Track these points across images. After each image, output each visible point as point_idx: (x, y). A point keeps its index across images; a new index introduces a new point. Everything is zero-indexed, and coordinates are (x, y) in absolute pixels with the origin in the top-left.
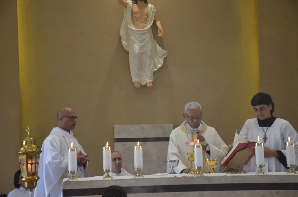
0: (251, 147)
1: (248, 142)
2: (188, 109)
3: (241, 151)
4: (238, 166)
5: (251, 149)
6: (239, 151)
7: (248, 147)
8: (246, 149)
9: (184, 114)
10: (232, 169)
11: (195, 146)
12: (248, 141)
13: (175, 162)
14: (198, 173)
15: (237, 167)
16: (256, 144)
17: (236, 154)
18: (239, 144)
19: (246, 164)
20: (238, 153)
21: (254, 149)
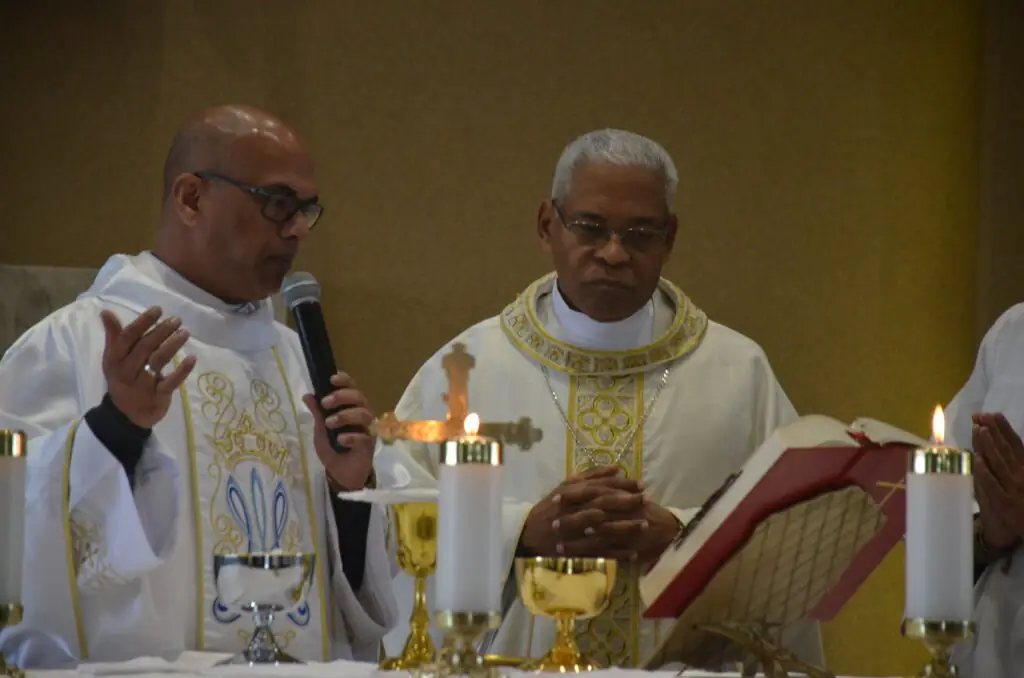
0: (881, 484)
1: (856, 444)
2: (581, 165)
3: (801, 507)
4: (766, 626)
5: (878, 499)
6: (784, 504)
7: (851, 482)
8: (838, 495)
9: (542, 209)
10: (725, 642)
11: (452, 449)
12: (852, 435)
13: (283, 571)
14: (456, 659)
15: (757, 628)
16: (920, 464)
17: (760, 528)
18: (789, 455)
19: (830, 606)
20: (777, 519)
21: (901, 497)
